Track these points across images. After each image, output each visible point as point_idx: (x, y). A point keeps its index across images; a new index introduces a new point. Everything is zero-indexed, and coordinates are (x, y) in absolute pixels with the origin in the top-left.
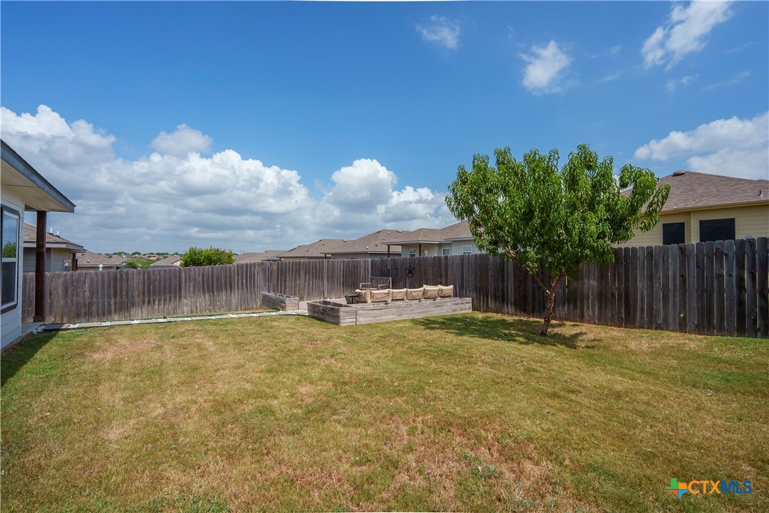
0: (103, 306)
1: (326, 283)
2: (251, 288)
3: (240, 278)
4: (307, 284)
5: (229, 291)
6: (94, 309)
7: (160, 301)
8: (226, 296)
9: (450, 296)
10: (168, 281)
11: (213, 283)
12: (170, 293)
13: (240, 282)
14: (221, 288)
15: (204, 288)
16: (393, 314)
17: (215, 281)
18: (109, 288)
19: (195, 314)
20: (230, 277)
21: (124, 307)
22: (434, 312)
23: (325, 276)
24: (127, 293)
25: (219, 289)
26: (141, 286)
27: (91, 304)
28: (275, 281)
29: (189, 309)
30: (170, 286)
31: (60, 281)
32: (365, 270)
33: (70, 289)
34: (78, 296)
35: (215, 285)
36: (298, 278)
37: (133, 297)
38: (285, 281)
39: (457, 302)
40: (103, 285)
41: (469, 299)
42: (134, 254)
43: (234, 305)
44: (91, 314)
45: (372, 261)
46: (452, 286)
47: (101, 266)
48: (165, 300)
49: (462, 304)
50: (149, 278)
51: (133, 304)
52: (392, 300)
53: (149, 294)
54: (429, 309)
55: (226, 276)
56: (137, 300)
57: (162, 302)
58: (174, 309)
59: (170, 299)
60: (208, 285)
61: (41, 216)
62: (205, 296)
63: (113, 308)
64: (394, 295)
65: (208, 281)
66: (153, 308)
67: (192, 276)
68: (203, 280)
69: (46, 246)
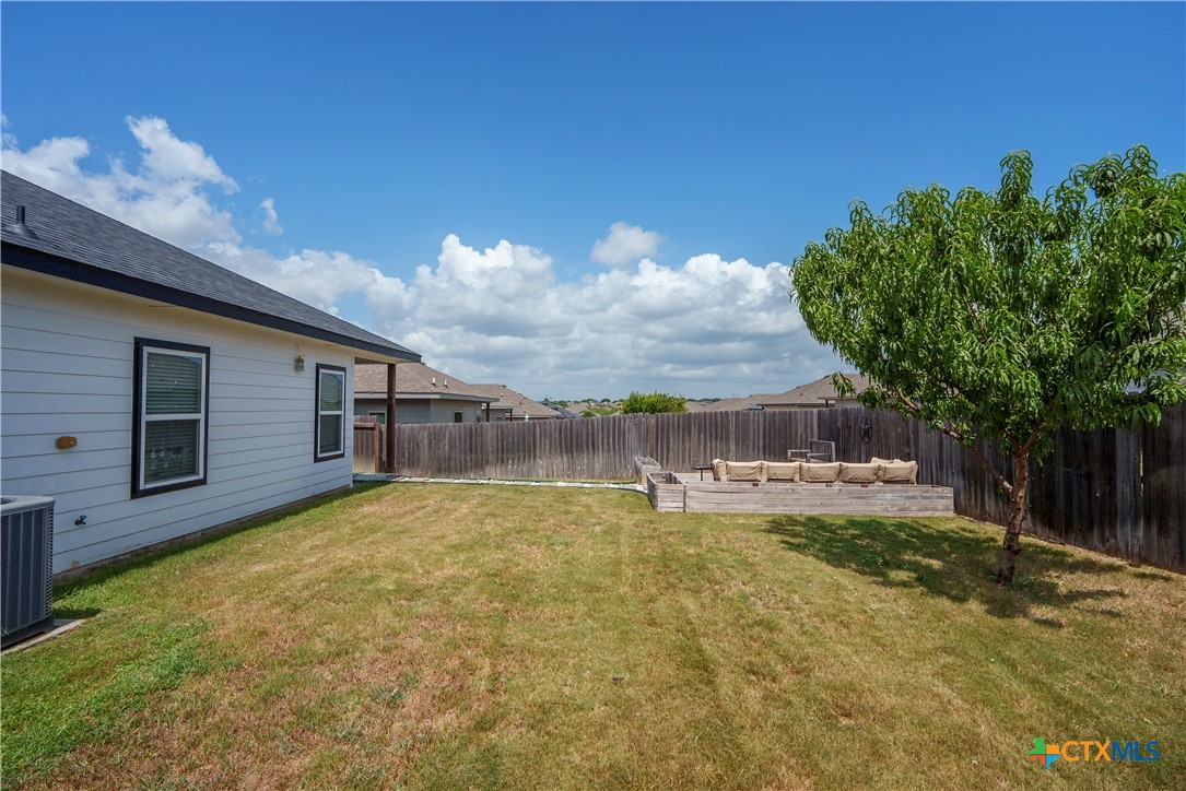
0: (461, 461)
1: (733, 447)
2: (619, 449)
3: (605, 436)
4: (702, 447)
5: (591, 453)
6: (452, 464)
7: (513, 460)
8: (588, 459)
9: (908, 482)
10: (521, 436)
11: (571, 441)
12: (524, 451)
13: (606, 441)
14: (582, 448)
15: (561, 447)
16: (756, 503)
17: (574, 439)
18: (465, 442)
19: (551, 479)
20: (593, 434)
21: (479, 465)
22: (850, 508)
23: (733, 436)
24: (482, 450)
25: (579, 448)
26: (495, 442)
27: (450, 458)
28: (653, 442)
29: (545, 472)
30: (524, 442)
31: (426, 433)
32: (806, 428)
33: (433, 442)
34: (439, 449)
35: (574, 443)
36: (687, 437)
37: (487, 454)
39: (910, 494)
40: (460, 439)
41: (949, 492)
42: (603, 401)
43: (597, 472)
44: (450, 470)
45: (819, 413)
46: (913, 463)
47: (527, 417)
48: (519, 459)
49: (924, 498)
50: (502, 433)
51: (487, 462)
52: (769, 480)
53: (503, 451)
54: (836, 501)
55: (588, 434)
56: (491, 457)
57: (516, 461)
58: (529, 471)
59: (524, 459)
60: (566, 442)
61: (391, 368)
62: (562, 458)
63: (469, 464)
64: (771, 472)
65: (566, 437)
66: (507, 468)
67: (548, 432)
68: (560, 437)
69: (397, 396)
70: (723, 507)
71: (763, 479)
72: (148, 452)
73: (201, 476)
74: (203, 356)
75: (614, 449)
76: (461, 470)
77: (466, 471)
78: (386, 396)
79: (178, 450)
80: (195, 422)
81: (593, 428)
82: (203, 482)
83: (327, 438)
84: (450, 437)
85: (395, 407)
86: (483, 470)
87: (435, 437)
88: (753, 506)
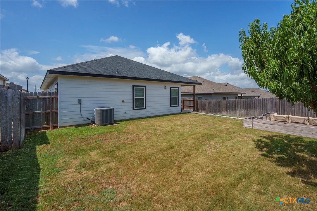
0: (216, 110)
2: (264, 109)
3: (259, 104)
8: (253, 111)
12: (233, 108)
13: (259, 106)
15: (244, 108)
17: (248, 105)
20: (255, 104)
21: (220, 111)
24: (221, 107)
25: (250, 108)
26: (224, 105)
27: (213, 109)
28: (278, 107)
29: (239, 114)
30: (233, 105)
34: (210, 106)
35: (248, 106)
38: (284, 108)
40: (216, 104)
44: (213, 112)
48: (231, 110)
50: (226, 103)
51: (222, 110)
52: (292, 122)
53: (227, 108)
55: (253, 104)
56: (224, 109)
57: (230, 111)
58: (234, 114)
59: (233, 110)
60: (245, 106)
61: (194, 87)
62: (244, 110)
63: (218, 111)
64: (293, 119)
65: (245, 105)
66: (228, 112)
67: (240, 103)
68: (244, 104)
69: (196, 93)
70: (266, 128)
71: (290, 121)
72: (135, 103)
73: (144, 108)
74: (144, 87)
75: (262, 109)
76: (216, 112)
77: (217, 112)
78: (193, 93)
79: (140, 103)
80: (143, 98)
81: (254, 102)
82: (145, 109)
83: (174, 102)
84: (213, 103)
85: (195, 96)
86: (221, 112)
87: (210, 103)
88: (279, 130)
